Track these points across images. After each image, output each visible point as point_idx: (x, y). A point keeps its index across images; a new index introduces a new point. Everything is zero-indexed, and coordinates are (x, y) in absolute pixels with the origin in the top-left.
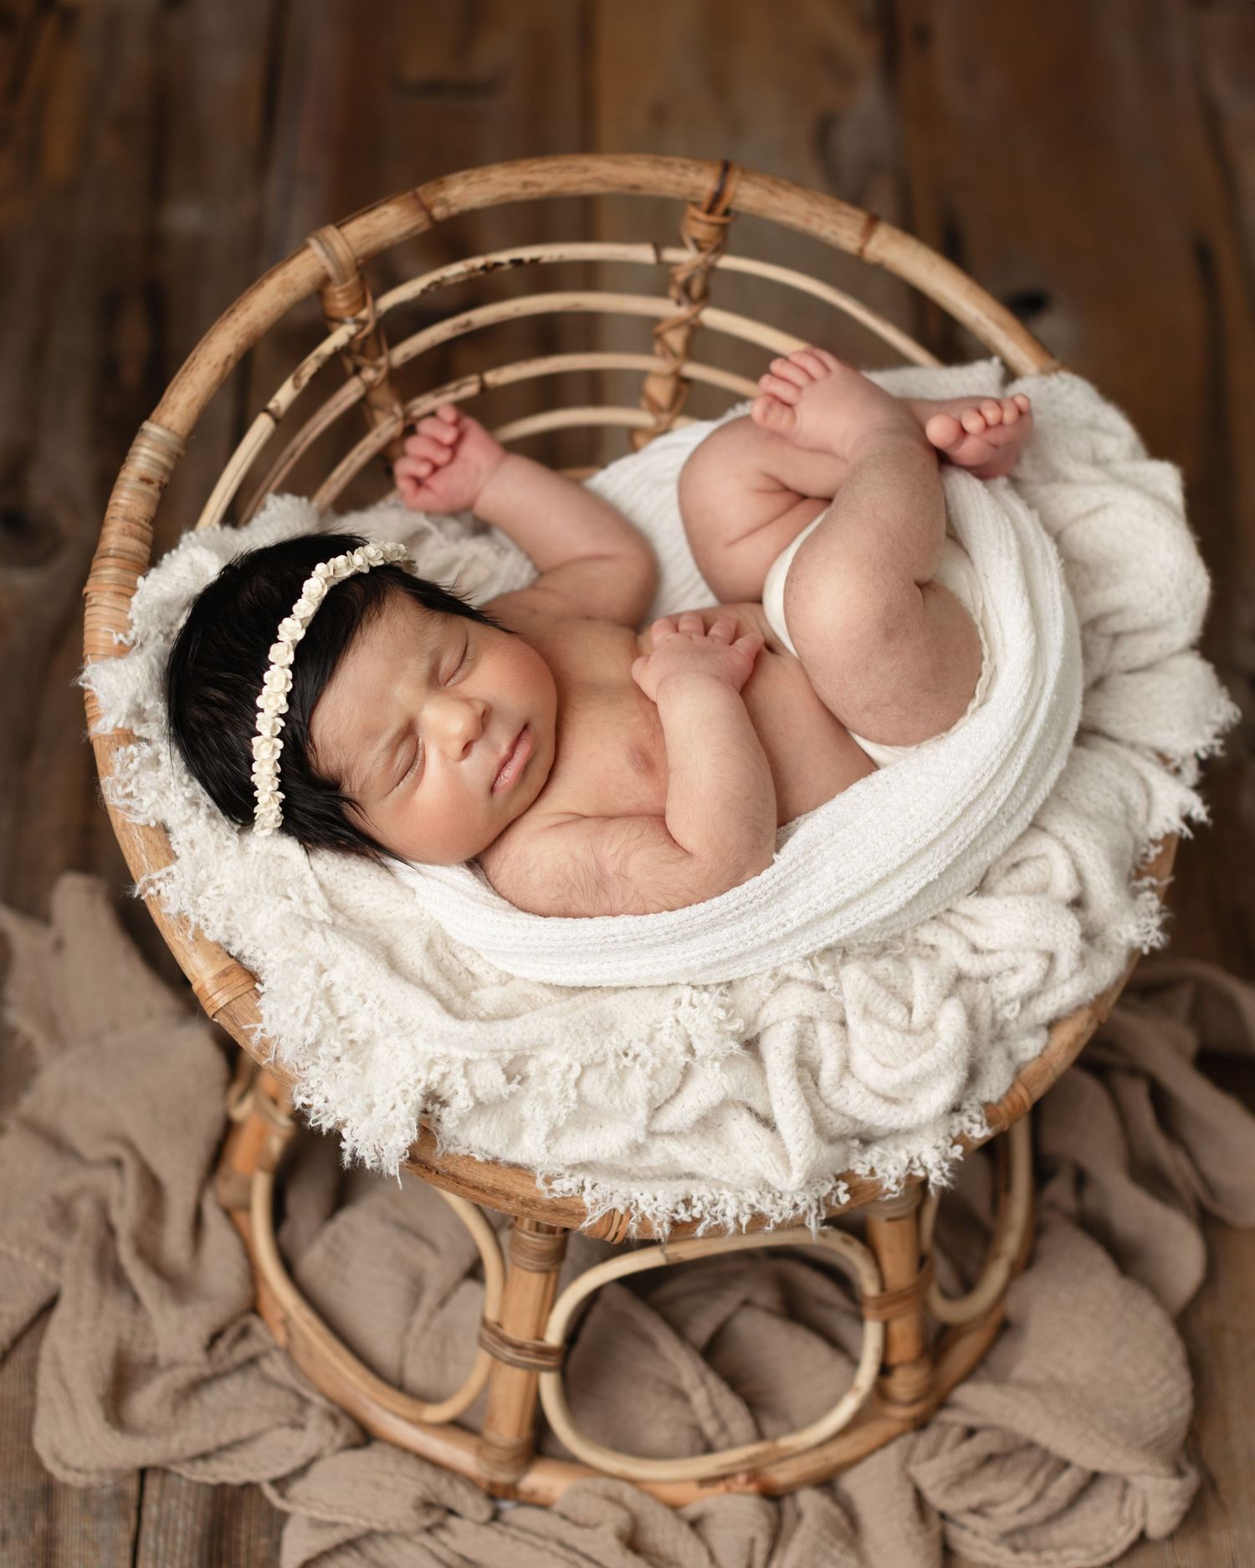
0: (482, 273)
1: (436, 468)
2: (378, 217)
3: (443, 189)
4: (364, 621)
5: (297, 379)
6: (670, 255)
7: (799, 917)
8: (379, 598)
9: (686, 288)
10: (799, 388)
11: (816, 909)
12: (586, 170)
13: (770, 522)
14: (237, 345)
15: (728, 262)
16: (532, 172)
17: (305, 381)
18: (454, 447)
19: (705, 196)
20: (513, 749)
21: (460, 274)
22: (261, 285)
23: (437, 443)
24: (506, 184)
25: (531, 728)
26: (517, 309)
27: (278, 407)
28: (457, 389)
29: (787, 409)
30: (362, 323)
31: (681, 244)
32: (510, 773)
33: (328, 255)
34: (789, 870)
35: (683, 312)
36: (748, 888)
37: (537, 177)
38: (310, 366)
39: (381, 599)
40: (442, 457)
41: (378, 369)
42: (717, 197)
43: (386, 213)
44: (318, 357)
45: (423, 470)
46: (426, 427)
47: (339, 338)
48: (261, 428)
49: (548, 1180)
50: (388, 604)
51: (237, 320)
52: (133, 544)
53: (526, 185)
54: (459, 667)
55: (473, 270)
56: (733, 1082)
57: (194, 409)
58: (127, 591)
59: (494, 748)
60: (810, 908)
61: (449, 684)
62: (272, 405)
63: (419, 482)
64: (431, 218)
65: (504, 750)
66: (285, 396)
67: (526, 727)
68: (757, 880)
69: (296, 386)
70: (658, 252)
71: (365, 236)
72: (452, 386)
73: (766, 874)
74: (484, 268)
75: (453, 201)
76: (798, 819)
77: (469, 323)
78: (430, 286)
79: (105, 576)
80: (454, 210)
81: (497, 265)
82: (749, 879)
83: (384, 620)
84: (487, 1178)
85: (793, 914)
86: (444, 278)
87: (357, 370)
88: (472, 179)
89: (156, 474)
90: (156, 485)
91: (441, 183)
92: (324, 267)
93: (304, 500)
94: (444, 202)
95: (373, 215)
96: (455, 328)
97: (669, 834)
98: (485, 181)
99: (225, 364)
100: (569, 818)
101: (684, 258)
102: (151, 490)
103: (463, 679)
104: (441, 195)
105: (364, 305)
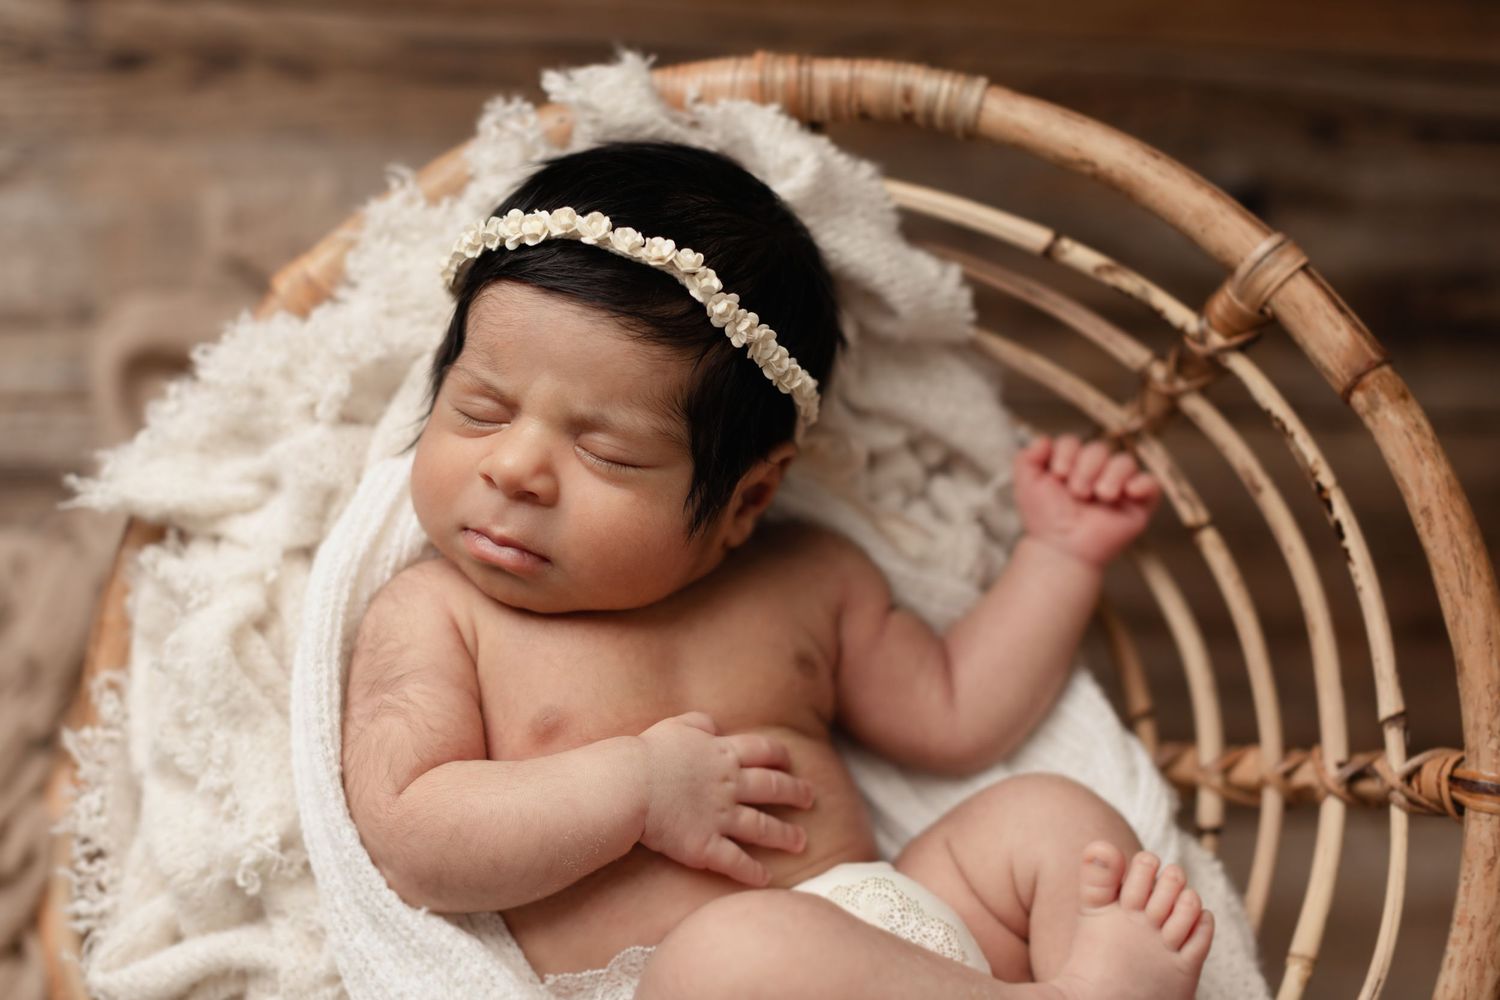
0: (1314, 487)
1: (1064, 480)
2: (1330, 319)
3: (1391, 401)
4: (623, 320)
5: (1109, 269)
6: (1394, 739)
7: (355, 949)
8: (663, 337)
9: (1361, 775)
10: (1142, 905)
11: (366, 969)
12: (1468, 594)
13: (974, 892)
14: (1111, 171)
15: (1398, 819)
16: (1446, 517)
17: (1109, 279)
18: (1093, 500)
19: (1468, 771)
20: (503, 542)
21: (1304, 458)
22: (1199, 186)
23: (1096, 476)
24: (1420, 483)
25: (546, 568)
26: (1291, 549)
27: (1064, 252)
28: (1183, 496)
29: (1109, 892)
30: (1202, 338)
31: (1411, 751)
32: (486, 547)
33: (1259, 262)
34: (399, 927)
35: (1332, 774)
36: (367, 872)
37: (1439, 527)
38: (1131, 283)
39: (663, 340)
40: (1078, 485)
41: (1170, 380)
42: (1472, 786)
43: (1338, 328)
44: (1145, 290)
45: (1059, 465)
46: (1121, 464)
47: (1177, 313)
48: (1033, 235)
49: (113, 686)
50: (657, 351)
51: (1144, 163)
52: (823, 94)
53: (1426, 511)
54: (599, 458)
55: (1314, 474)
56: (187, 887)
57: (1017, 135)
58: (762, 95)
59: (499, 518)
60: (367, 962)
61: (579, 450)
62: (1066, 243)
63: (1045, 464)
64: (1349, 391)
65: (499, 531)
66: (1081, 256)
67: (544, 559)
68: (380, 883)
69: (1098, 269)
70: (1393, 719)
71: (1297, 307)
72: (1187, 489)
73: (391, 897)
74: (1321, 489)
75: (1378, 415)
76: (514, 944)
77: (1258, 489)
78: (1277, 419)
79: (783, 71)
80: (1368, 421)
81: (1328, 504)
82: (382, 873)
83: (629, 345)
84: (111, 617)
85: (358, 940)
86: (1292, 435)
87: (1160, 356)
88: (1416, 437)
89: (919, 105)
90: (907, 108)
91: (1404, 396)
92: (1242, 260)
93: (971, 316)
94: (1374, 406)
95: (1332, 312)
96: (1249, 473)
97: (436, 764)
98: (1418, 454)
99: (1084, 162)
100: (469, 639)
101: (1394, 760)
102: (898, 105)
103: (590, 468)
104: (1383, 398)
105: (1229, 333)
